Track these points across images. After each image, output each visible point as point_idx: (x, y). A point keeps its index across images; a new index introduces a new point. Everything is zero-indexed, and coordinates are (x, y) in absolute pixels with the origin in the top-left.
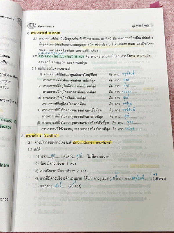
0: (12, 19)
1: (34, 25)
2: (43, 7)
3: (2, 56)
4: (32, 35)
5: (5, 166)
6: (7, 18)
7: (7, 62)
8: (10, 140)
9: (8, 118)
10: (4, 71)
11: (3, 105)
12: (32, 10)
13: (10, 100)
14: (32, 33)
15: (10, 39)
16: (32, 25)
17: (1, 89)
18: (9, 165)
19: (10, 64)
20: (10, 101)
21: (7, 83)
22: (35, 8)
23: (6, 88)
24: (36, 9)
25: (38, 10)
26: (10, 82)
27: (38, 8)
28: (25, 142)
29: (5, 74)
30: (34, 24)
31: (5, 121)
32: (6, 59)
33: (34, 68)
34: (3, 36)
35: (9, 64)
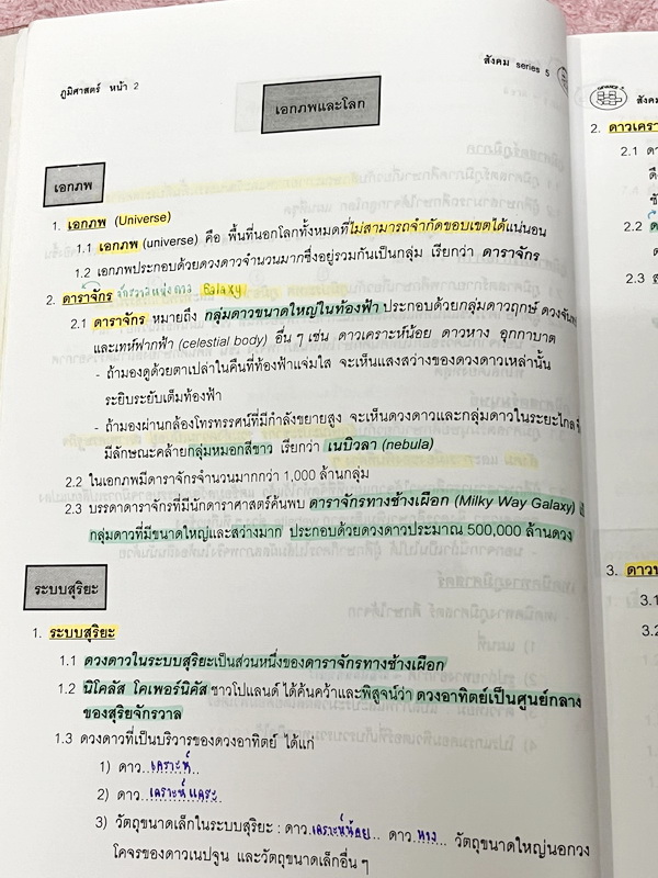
0: (543, 71)
1: (620, 94)
2: (633, 19)
3: (514, 228)
4: (614, 135)
5: (564, 702)
6: (523, 66)
7: (537, 255)
8: (573, 590)
9: (557, 496)
10: (529, 291)
11: (535, 440)
12: (589, 31)
13: (560, 415)
14: (613, 128)
15: (543, 158)
16: (608, 95)
17: (522, 371)
18: (579, 700)
19: (547, 262)
20: (558, 421)
21: (543, 344)
22: (599, 23)
23: (540, 366)
24: (607, 29)
25: (614, 31)
26: (552, 338)
27: (615, 23)
28: (627, 599)
29: (533, 306)
30: (617, 90)
31: (547, 506)
32: (532, 243)
33: (636, 278)
34: (513, 146)
35: (543, 264)
